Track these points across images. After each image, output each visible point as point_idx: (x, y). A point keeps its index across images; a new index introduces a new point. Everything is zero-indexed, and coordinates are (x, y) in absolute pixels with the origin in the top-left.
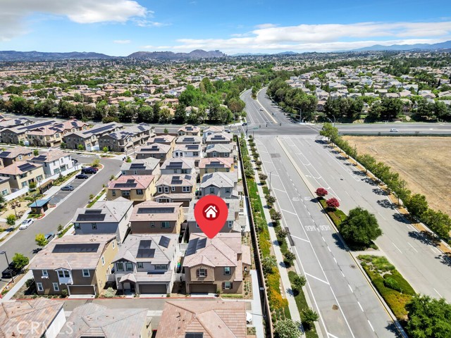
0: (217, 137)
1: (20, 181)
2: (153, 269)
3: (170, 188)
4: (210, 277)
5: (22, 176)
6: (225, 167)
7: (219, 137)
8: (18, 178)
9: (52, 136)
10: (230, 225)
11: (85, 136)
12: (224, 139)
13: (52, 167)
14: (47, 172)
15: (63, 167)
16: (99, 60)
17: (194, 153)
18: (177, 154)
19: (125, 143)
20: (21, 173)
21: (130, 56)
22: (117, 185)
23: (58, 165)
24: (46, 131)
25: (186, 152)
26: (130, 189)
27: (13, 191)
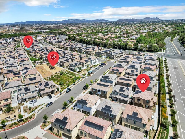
0: (150, 58)
1: (85, 65)
2: (123, 96)
3: (130, 73)
4: (141, 102)
5: (86, 63)
6: (152, 69)
7: (151, 58)
8: (84, 64)
9: (92, 52)
10: (151, 89)
11: (102, 53)
12: (153, 58)
13: (93, 62)
14: (91, 63)
15: (96, 62)
16: (105, 22)
17: (140, 62)
18: (133, 62)
19: (115, 56)
20: (85, 62)
21: (117, 21)
22: (113, 70)
23: (94, 61)
24: (91, 50)
25: (137, 62)
26: (116, 72)
27: (83, 67)
